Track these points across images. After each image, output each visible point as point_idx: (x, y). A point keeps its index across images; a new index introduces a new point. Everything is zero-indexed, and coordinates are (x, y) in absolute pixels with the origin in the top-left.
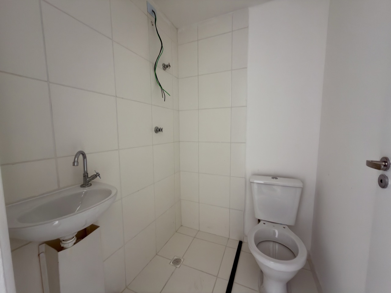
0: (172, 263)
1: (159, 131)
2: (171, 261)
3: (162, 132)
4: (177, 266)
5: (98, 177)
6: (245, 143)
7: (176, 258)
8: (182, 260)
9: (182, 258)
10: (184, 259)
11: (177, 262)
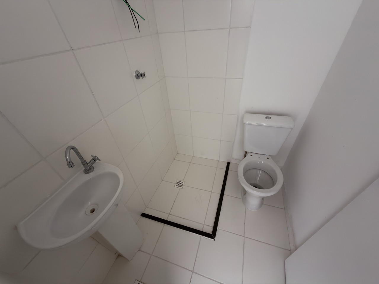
0: (176, 186)
1: (141, 76)
2: (174, 184)
3: (145, 77)
4: (180, 188)
5: (98, 161)
6: (242, 79)
7: (178, 181)
8: (183, 182)
9: (183, 181)
10: (185, 182)
11: (179, 184)
